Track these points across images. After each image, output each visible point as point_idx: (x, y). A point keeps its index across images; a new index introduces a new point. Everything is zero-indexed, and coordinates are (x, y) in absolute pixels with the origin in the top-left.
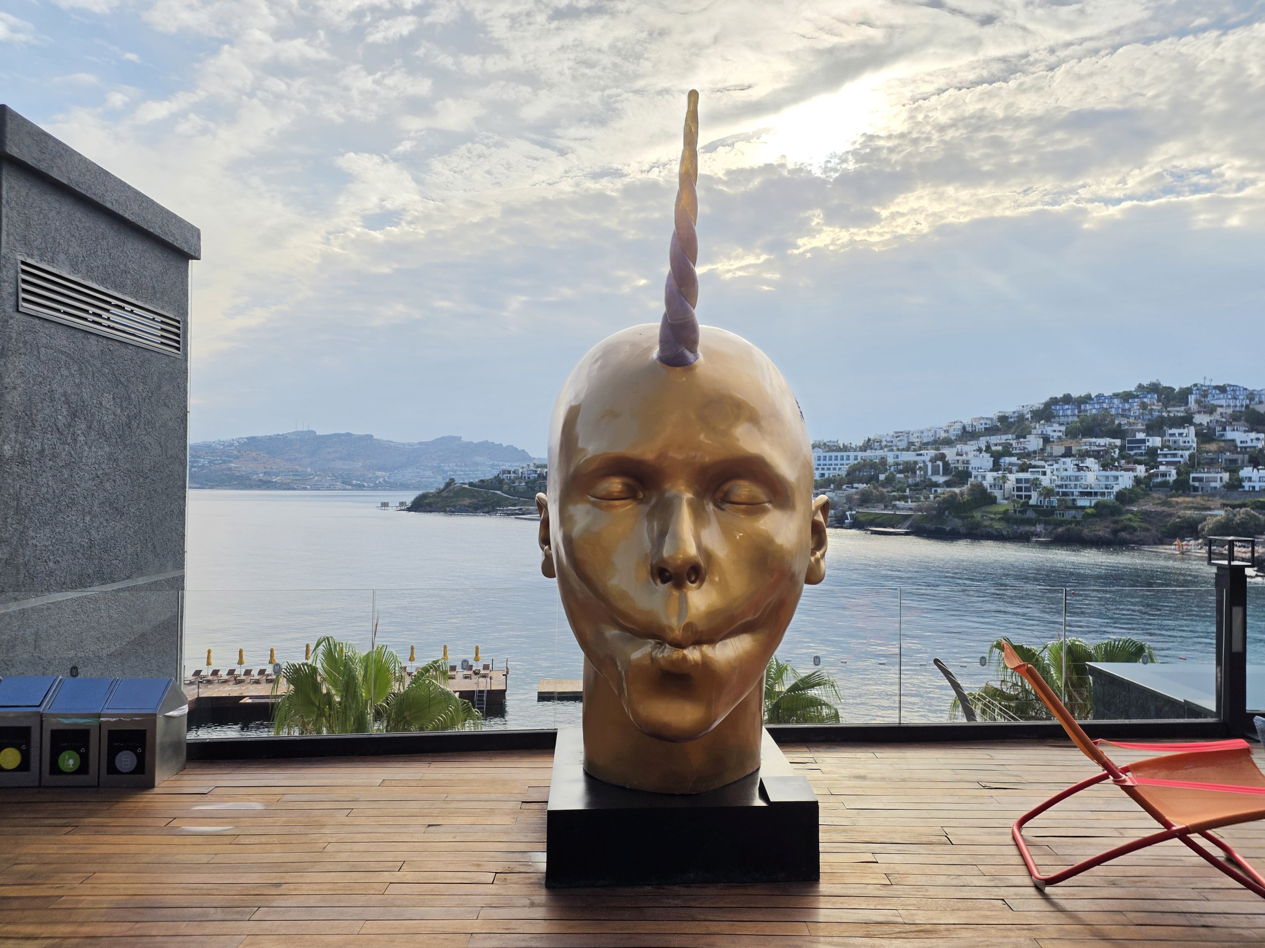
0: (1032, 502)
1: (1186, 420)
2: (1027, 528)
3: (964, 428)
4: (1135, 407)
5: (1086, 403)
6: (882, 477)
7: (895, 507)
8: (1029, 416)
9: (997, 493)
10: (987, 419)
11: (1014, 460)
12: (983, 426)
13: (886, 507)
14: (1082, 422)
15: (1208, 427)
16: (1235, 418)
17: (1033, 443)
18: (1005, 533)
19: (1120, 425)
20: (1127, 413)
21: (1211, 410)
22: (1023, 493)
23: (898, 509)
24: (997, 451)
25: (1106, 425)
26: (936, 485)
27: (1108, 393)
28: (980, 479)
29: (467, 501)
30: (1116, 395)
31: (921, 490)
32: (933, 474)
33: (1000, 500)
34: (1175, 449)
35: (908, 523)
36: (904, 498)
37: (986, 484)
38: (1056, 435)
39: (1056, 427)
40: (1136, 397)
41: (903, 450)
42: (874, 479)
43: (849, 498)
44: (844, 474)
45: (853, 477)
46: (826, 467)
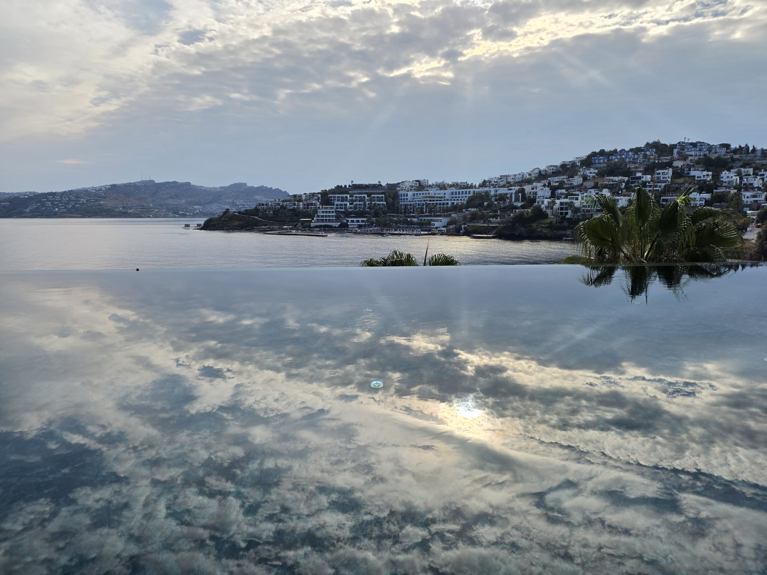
0: (568, 216)
1: (669, 165)
2: (562, 232)
3: (540, 172)
4: (640, 158)
5: (613, 155)
6: (486, 204)
7: (490, 222)
8: (579, 164)
9: (549, 212)
10: (554, 166)
11: (564, 191)
12: (551, 171)
13: (484, 222)
14: (608, 166)
15: (681, 169)
16: (698, 162)
17: (577, 180)
18: (549, 235)
19: (629, 168)
20: (636, 161)
21: (685, 158)
22: (564, 211)
23: (491, 223)
24: (554, 186)
25: (622, 168)
26: (516, 208)
27: (627, 149)
28: (540, 203)
29: (237, 223)
30: (631, 150)
31: (507, 211)
32: (515, 201)
33: (550, 216)
34: (658, 182)
35: (495, 231)
36: (496, 217)
37: (543, 206)
38: (591, 175)
39: (592, 170)
40: (643, 150)
41: (502, 187)
42: (481, 205)
43: (464, 217)
44: (465, 203)
45: (469, 204)
46: (456, 199)
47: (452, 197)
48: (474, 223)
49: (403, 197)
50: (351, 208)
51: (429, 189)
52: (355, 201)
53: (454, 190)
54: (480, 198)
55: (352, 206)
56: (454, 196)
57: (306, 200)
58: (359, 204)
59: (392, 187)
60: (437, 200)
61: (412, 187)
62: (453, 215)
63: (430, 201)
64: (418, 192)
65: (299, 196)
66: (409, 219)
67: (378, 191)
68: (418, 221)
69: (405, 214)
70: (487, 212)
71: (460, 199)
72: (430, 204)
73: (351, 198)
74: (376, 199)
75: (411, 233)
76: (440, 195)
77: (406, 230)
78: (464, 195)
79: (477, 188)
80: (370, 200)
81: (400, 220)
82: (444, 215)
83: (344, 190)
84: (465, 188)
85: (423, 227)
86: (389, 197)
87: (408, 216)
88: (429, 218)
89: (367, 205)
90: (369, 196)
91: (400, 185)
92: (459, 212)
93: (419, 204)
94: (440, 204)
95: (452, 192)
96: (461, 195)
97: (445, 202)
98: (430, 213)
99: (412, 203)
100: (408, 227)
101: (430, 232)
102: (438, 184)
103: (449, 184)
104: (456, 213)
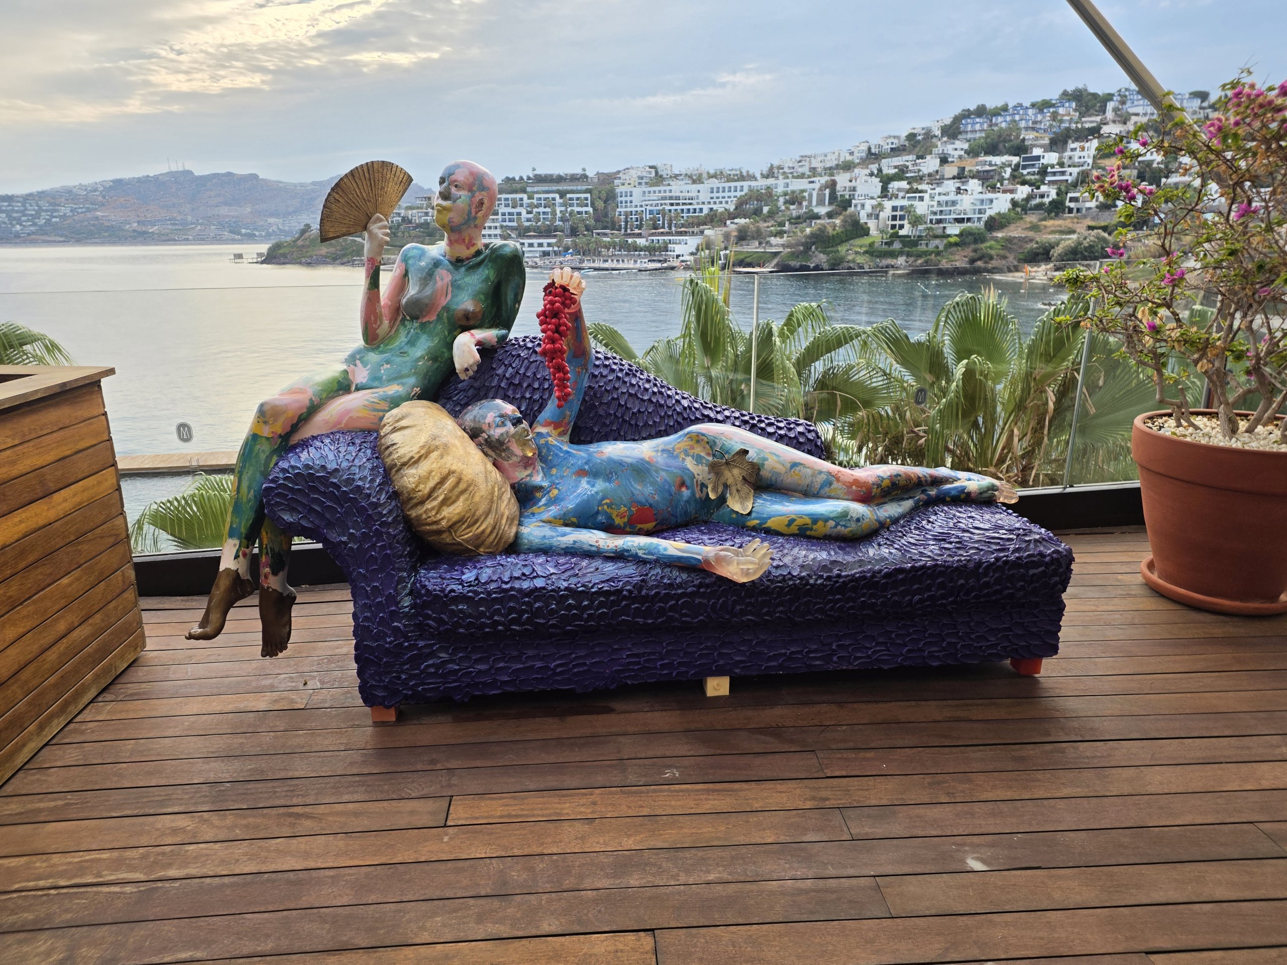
0: (902, 232)
1: (1095, 132)
2: (888, 261)
3: (870, 148)
4: (1046, 120)
5: (1000, 114)
6: (766, 210)
7: (769, 244)
8: (938, 133)
9: (872, 224)
10: (894, 137)
11: (904, 184)
12: (890, 146)
13: (760, 245)
14: (987, 137)
15: (1115, 139)
17: (930, 164)
18: (867, 267)
19: (1024, 140)
20: (1038, 126)
21: (1125, 119)
22: (897, 223)
23: (771, 246)
24: (887, 175)
25: (1010, 140)
26: (817, 217)
27: (1026, 103)
28: (859, 208)
30: (1033, 105)
31: (801, 223)
32: (817, 204)
33: (873, 232)
34: (1069, 166)
35: (775, 262)
36: (780, 234)
37: (862, 214)
38: (956, 153)
39: (959, 144)
40: (1053, 106)
41: (798, 177)
42: (757, 212)
43: (727, 236)
44: (732, 208)
45: (738, 211)
46: (718, 201)
47: (712, 198)
48: (741, 245)
49: (624, 199)
50: (528, 220)
51: (671, 183)
52: (537, 206)
53: (715, 183)
54: (758, 200)
55: (530, 216)
56: (715, 195)
58: (544, 213)
59: (608, 179)
60: (683, 204)
61: (642, 178)
62: (707, 232)
63: (672, 204)
64: (652, 189)
66: (630, 241)
67: (579, 188)
68: (647, 244)
69: (626, 231)
70: (766, 225)
71: (724, 200)
72: (670, 211)
73: (529, 201)
74: (575, 202)
75: (631, 266)
76: (690, 195)
77: (623, 261)
78: (732, 194)
79: (756, 180)
80: (564, 205)
81: (615, 242)
82: (693, 232)
83: (519, 186)
84: (736, 181)
85: (655, 255)
86: (599, 198)
87: (630, 234)
88: (666, 238)
89: (559, 215)
90: (561, 197)
91: (621, 175)
92: (719, 226)
93: (651, 212)
94: (689, 210)
95: (712, 189)
96: (726, 194)
97: (697, 207)
98: (670, 228)
99: (639, 209)
100: (627, 256)
101: (665, 265)
102: (689, 173)
103: (708, 173)
104: (713, 227)
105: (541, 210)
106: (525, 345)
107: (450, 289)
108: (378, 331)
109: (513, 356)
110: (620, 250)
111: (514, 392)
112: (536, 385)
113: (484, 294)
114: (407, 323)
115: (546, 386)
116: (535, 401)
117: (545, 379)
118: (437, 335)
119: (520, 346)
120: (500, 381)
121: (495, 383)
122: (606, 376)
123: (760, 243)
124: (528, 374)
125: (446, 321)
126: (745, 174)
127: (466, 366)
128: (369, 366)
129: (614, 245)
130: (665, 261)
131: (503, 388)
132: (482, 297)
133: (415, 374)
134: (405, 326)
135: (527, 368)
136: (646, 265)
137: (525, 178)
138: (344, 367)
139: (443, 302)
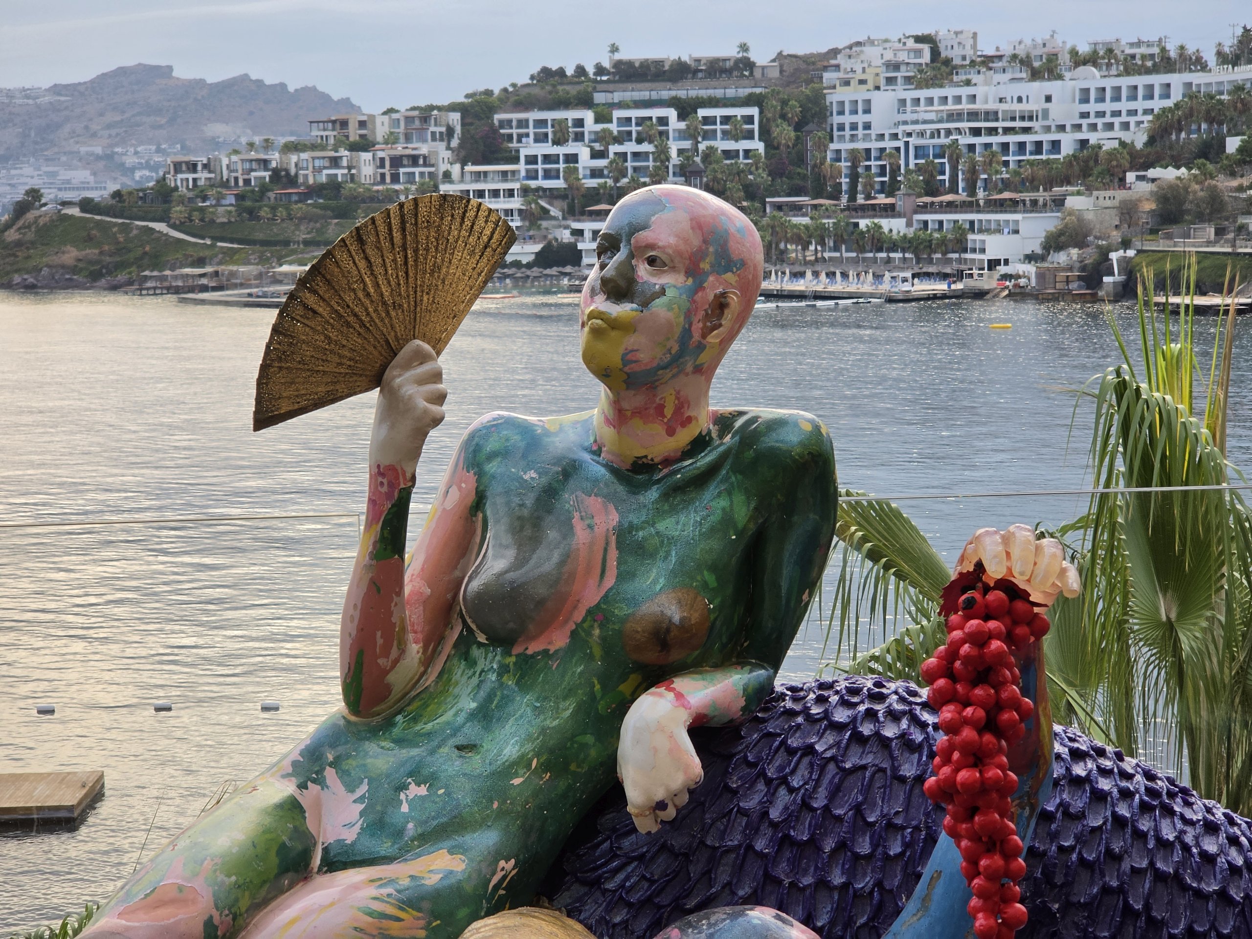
29: (70, 255)
42: (1210, 150)
43: (1128, 212)
44: (1140, 140)
45: (1158, 147)
46: (1100, 122)
47: (1085, 115)
48: (1169, 237)
49: (847, 119)
50: (595, 173)
51: (975, 78)
52: (620, 139)
53: (1091, 78)
54: (1210, 121)
55: (601, 163)
56: (1092, 107)
57: (391, 139)
58: (636, 155)
60: (1007, 131)
61: (896, 67)
62: (1071, 202)
63: (976, 132)
64: (923, 94)
65: (362, 124)
66: (863, 223)
67: (731, 92)
68: (910, 232)
69: (852, 198)
70: (1235, 183)
71: (1117, 121)
72: (971, 147)
73: (599, 127)
74: (718, 127)
75: (867, 288)
76: (1024, 107)
77: (845, 275)
78: (1140, 104)
79: (1205, 68)
80: (690, 134)
81: (823, 227)
82: (1034, 202)
83: (573, 90)
84: (1148, 71)
85: (930, 261)
86: (783, 117)
87: (863, 208)
88: (963, 217)
89: (675, 159)
90: (681, 117)
91: (840, 60)
92: (1106, 187)
93: (920, 151)
94: (1022, 146)
95: (1086, 92)
96: (1124, 105)
97: (1046, 138)
98: (971, 189)
99: (889, 144)
100: (855, 261)
101: (959, 286)
102: (1021, 52)
103: (1074, 53)
104: (1090, 189)
105: (630, 147)
106: (827, 715)
107: (613, 554)
108: (391, 678)
109: (791, 752)
110: (836, 248)
111: (795, 867)
112: (864, 847)
113: (713, 568)
114: (475, 652)
115: (895, 849)
116: (857, 895)
117: (891, 826)
118: (569, 693)
119: (811, 720)
120: (753, 830)
121: (735, 839)
122: (1081, 816)
123: (1219, 232)
124: (839, 812)
125: (597, 652)
126: (1173, 54)
127: (660, 794)
128: (363, 789)
129: (820, 235)
130: (959, 276)
131: (761, 855)
132: (710, 578)
133: (501, 814)
134: (472, 663)
135: (835, 792)
136: (906, 287)
137: (591, 70)
138: (287, 789)
139: (591, 596)
